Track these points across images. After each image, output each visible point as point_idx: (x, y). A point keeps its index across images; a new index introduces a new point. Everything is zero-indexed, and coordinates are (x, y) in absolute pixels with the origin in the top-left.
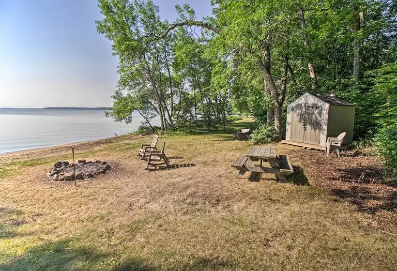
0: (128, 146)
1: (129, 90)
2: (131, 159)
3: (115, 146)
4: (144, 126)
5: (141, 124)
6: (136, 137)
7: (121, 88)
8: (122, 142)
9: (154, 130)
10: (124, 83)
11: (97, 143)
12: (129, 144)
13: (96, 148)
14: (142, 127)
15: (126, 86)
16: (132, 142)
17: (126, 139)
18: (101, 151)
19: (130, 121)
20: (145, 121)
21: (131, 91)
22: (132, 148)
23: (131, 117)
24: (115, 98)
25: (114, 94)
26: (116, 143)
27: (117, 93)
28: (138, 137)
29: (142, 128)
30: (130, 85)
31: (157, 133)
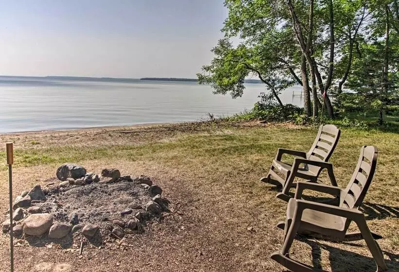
0: (228, 144)
1: (243, 37)
2: (229, 185)
3: (202, 139)
4: (267, 103)
5: (260, 99)
6: (248, 124)
7: (229, 33)
8: (218, 133)
9: (287, 113)
10: (235, 25)
11: (171, 130)
12: (230, 138)
13: (166, 141)
14: (261, 105)
15: (237, 30)
16: (238, 133)
17: (228, 127)
18: (171, 147)
19: (238, 94)
20: (269, 92)
21: (247, 38)
22: (236, 149)
23: (243, 87)
24: (217, 51)
25: (216, 45)
26: (206, 134)
27: (222, 43)
28: (253, 123)
29: (261, 107)
30: (246, 29)
31: (294, 119)
